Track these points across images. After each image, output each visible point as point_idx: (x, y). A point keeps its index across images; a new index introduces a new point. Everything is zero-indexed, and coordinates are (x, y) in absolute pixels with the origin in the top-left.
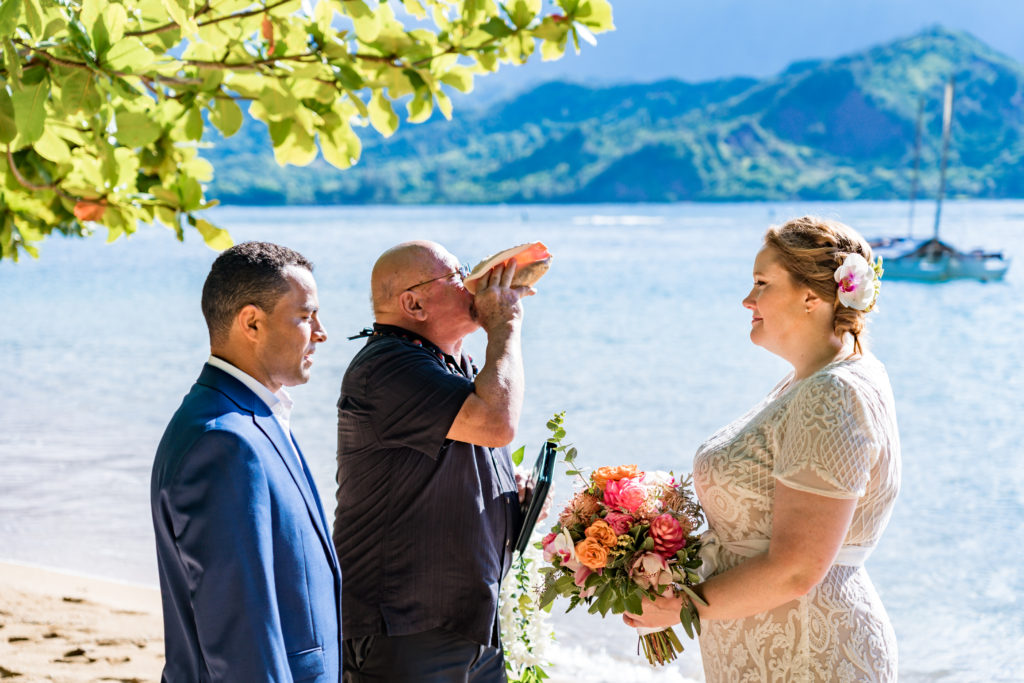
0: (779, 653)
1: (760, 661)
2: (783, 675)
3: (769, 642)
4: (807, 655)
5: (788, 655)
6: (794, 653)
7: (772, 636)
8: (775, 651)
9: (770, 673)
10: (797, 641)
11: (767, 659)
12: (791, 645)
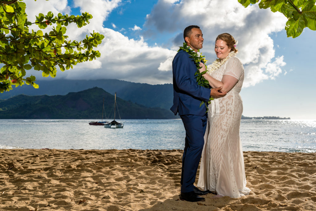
0: (229, 104)
1: (225, 105)
2: (229, 108)
3: (227, 102)
4: (233, 105)
5: (230, 105)
6: (232, 104)
7: (228, 101)
8: (228, 104)
9: (227, 108)
10: (232, 103)
11: (227, 105)
12: (231, 103)
